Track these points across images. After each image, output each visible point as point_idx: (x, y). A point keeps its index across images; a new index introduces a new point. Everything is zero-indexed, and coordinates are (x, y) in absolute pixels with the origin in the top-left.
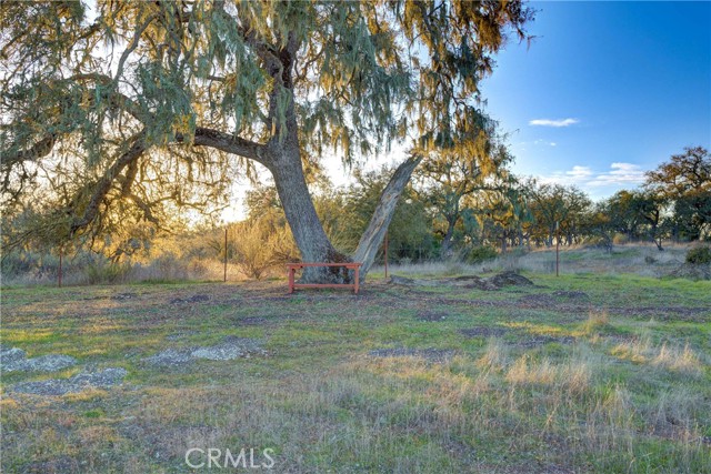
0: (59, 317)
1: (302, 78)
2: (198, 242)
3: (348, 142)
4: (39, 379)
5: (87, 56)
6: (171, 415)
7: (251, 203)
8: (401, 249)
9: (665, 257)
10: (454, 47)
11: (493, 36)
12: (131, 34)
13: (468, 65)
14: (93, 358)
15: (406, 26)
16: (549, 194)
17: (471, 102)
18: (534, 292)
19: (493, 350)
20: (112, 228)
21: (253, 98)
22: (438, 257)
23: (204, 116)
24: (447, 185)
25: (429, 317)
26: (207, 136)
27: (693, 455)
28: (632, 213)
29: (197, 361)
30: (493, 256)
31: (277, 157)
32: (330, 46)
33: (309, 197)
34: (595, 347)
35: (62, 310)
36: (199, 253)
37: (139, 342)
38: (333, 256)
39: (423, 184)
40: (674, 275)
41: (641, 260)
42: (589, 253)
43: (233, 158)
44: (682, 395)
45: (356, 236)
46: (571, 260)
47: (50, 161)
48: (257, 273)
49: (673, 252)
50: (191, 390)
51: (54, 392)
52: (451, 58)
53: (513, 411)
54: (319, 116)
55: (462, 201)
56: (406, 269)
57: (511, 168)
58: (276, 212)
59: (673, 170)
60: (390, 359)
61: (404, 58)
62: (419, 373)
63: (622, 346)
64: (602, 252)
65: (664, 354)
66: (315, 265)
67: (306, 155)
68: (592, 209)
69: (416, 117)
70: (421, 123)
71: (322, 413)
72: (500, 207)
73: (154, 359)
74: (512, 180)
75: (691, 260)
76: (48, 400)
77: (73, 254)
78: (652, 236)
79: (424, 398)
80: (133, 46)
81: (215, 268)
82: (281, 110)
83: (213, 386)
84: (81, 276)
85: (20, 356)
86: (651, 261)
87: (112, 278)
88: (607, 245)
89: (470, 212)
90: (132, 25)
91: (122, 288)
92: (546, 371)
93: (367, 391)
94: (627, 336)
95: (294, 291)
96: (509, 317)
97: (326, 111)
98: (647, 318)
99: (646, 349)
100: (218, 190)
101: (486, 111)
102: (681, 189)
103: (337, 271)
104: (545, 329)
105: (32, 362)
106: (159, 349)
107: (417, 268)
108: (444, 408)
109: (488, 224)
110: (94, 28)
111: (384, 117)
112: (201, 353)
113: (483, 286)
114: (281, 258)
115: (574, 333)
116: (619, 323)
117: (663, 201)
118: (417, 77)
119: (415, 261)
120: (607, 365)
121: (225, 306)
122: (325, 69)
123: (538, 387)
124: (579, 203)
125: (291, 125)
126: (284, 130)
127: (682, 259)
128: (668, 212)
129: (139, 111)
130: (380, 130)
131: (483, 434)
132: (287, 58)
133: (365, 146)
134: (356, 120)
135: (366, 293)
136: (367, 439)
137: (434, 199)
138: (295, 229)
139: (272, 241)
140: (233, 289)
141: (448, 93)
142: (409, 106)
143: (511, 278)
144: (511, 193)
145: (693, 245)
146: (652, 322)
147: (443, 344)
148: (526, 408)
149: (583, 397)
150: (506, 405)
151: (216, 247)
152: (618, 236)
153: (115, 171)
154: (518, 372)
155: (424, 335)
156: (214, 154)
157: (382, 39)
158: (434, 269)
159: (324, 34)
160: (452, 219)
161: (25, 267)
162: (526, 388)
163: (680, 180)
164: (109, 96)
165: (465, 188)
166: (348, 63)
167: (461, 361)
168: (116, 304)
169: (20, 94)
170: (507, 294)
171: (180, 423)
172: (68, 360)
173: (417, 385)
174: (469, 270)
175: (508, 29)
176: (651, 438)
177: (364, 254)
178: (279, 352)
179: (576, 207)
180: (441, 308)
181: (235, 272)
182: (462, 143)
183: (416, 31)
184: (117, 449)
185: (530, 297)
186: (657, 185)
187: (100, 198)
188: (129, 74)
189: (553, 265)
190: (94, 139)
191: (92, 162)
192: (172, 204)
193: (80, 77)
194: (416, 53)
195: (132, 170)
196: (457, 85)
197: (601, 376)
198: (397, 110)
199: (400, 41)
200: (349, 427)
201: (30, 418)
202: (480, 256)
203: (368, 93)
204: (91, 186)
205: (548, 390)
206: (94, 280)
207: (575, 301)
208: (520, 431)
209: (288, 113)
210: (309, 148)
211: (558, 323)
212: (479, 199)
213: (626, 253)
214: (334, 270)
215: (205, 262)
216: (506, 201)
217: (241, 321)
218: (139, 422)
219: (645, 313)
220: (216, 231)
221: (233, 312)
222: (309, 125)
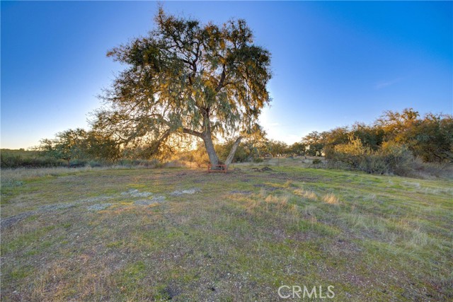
0: (147, 180)
1: (211, 114)
2: (183, 155)
3: (223, 132)
4: (143, 200)
5: (155, 109)
6: (178, 212)
7: (198, 145)
8: (238, 159)
9: (307, 161)
10: (252, 107)
11: (262, 105)
12: (167, 104)
13: (255, 112)
14: (156, 193)
15: (239, 101)
16: (277, 143)
17: (256, 122)
18: (273, 173)
19: (262, 191)
20: (161, 153)
21: (198, 122)
22: (247, 161)
23: (185, 125)
24: (250, 141)
25: (245, 181)
26: (186, 131)
27: (314, 225)
28: (298, 149)
29: (184, 194)
30: (262, 161)
31: (205, 136)
32: (219, 107)
33: (212, 145)
34: (288, 191)
35: (149, 178)
36: (183, 159)
37: (169, 188)
38: (220, 163)
39: (244, 141)
40: (309, 168)
41: (301, 162)
42: (287, 159)
43: (193, 136)
44: (312, 207)
45: (226, 156)
46: (283, 161)
47: (145, 137)
48: (199, 166)
49: (309, 159)
50: (182, 203)
51: (146, 204)
52: (251, 110)
53: (267, 211)
54: (216, 126)
55: (253, 146)
56: (238, 165)
57: (266, 137)
58: (204, 148)
59: (309, 137)
60: (235, 194)
61: (238, 110)
62: (241, 199)
63: (296, 191)
64: (291, 159)
65: (307, 193)
66: (214, 165)
67: (212, 134)
68: (288, 147)
69: (242, 125)
70: (243, 127)
71: (217, 211)
72: (264, 147)
73: (173, 193)
74: (267, 140)
75: (314, 163)
76: (145, 207)
77: (151, 160)
78: (303, 155)
79: (244, 207)
80: (168, 107)
81: (188, 164)
82: (206, 124)
83: (188, 202)
84: (153, 166)
85: (137, 192)
86: (303, 162)
87: (161, 167)
88: (292, 157)
89: (256, 148)
90: (167, 101)
91: (164, 170)
92: (276, 199)
93: (228, 204)
94: (297, 187)
95: (209, 172)
96: (266, 181)
97: (218, 124)
98: (302, 181)
99: (302, 191)
100: (189, 143)
101: (260, 124)
102: (311, 142)
103: (221, 167)
104: (276, 185)
105: (140, 194)
106: (174, 190)
107: (241, 164)
108: (249, 211)
109: (260, 151)
110: (157, 102)
111: (233, 126)
112: (185, 192)
113: (259, 171)
114: (206, 161)
115: (283, 186)
116: (295, 183)
117: (306, 145)
118: (242, 116)
119: (241, 162)
120: (292, 197)
121: (191, 177)
122: (218, 113)
123: (274, 204)
124: (284, 146)
125: (209, 128)
126: (207, 130)
127: (311, 161)
128: (308, 148)
129: (168, 124)
130: (232, 129)
131: (259, 218)
132: (208, 110)
133: (228, 134)
134: (226, 127)
135: (228, 173)
136: (229, 220)
137: (246, 145)
138: (209, 155)
139: (203, 157)
140: (193, 171)
141: (250, 119)
142: (240, 123)
143: (266, 169)
144: (266, 143)
145: (314, 158)
146: (304, 183)
147: (249, 190)
148: (271, 210)
149: (286, 207)
150: (265, 209)
151: (188, 157)
152: (295, 154)
153: (162, 140)
154: (269, 199)
155: (244, 187)
156: (188, 135)
157: (233, 106)
158: (246, 164)
159: (217, 103)
160: (251, 150)
161: (138, 163)
162: (270, 204)
163: (311, 140)
164: (161, 121)
165: (254, 142)
166: (224, 112)
167: (254, 195)
168: (162, 176)
169: (137, 120)
170: (265, 174)
171: (180, 214)
172: (150, 194)
173: (242, 203)
174: (256, 165)
175: (265, 102)
176: (303, 220)
177: (228, 162)
178: (205, 191)
179: (284, 147)
180: (249, 178)
181: (193, 165)
182: (253, 133)
183: (242, 103)
184: (163, 222)
185: (272, 174)
186: (304, 141)
187: (158, 146)
188: (166, 116)
189: (278, 164)
190: (157, 132)
191: (157, 136)
192: (177, 148)
193: (153, 115)
194: (242, 109)
195: (167, 139)
196: (252, 117)
197: (290, 200)
198: (237, 124)
199: (237, 105)
200: (224, 216)
201: (140, 212)
202: (258, 161)
203: (229, 119)
204: (156, 143)
205: (276, 205)
206: (157, 167)
207: (284, 176)
208: (270, 218)
209: (208, 125)
210: (213, 133)
211: (278, 183)
212: (258, 145)
213: (297, 159)
214: (220, 167)
215: (185, 162)
216: (265, 145)
217: (195, 181)
218: (169, 214)
219: (302, 179)
220: (188, 152)
221: (193, 179)
222: (213, 127)
